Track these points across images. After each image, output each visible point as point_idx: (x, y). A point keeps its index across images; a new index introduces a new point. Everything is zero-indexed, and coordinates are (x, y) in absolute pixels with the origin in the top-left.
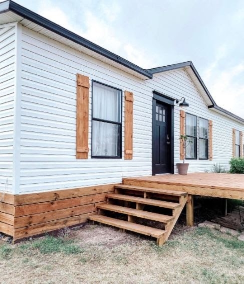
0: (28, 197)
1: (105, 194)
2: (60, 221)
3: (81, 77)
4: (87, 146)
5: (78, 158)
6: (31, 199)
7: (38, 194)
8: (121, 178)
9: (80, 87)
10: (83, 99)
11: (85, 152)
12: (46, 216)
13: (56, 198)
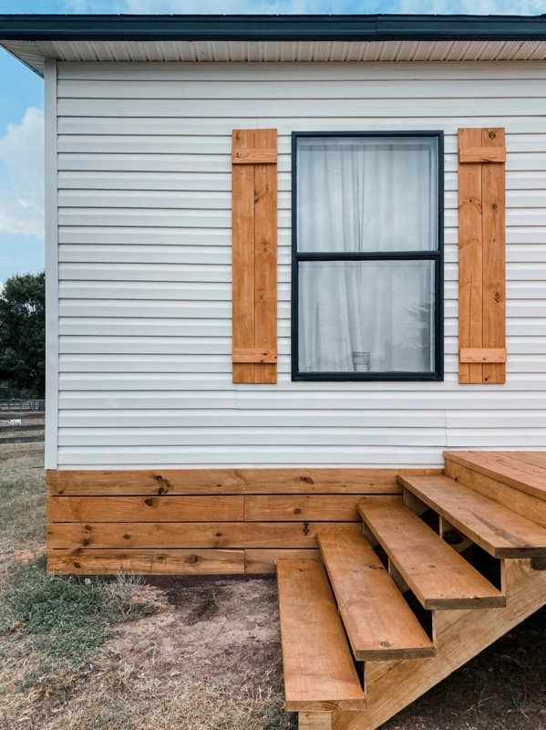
0: (79, 479)
1: (355, 499)
2: (176, 554)
3: (244, 137)
4: (274, 345)
5: (238, 380)
6: (85, 484)
7: (107, 473)
8: (440, 451)
9: (244, 170)
10: (256, 201)
11: (262, 364)
12: (130, 533)
13: (161, 490)
